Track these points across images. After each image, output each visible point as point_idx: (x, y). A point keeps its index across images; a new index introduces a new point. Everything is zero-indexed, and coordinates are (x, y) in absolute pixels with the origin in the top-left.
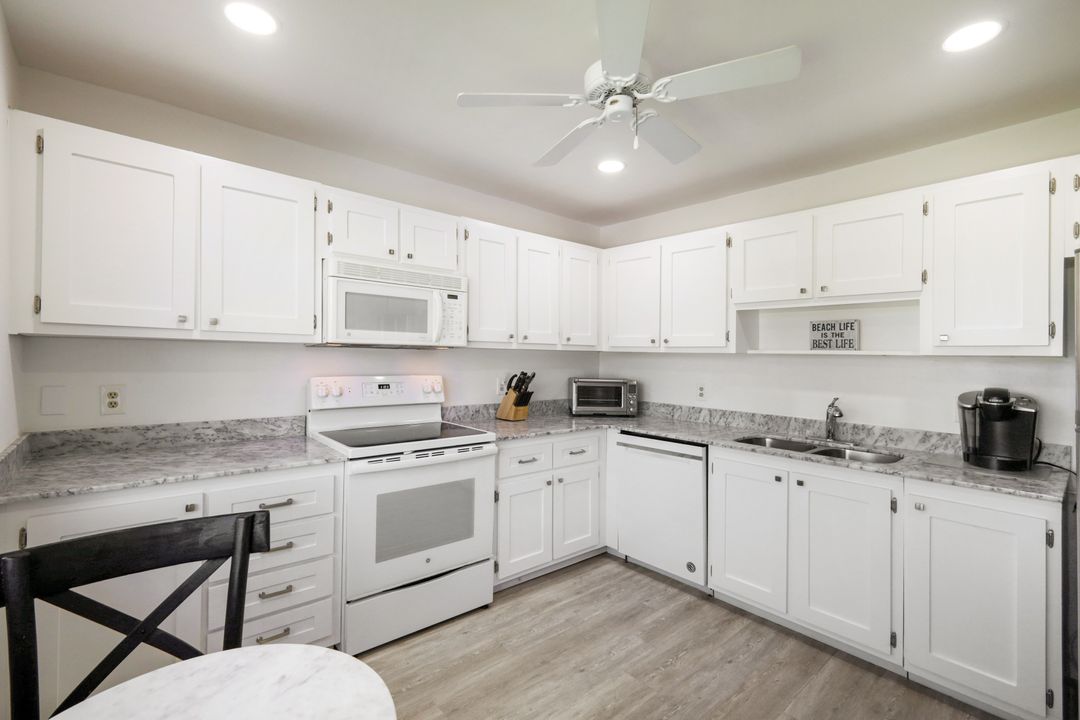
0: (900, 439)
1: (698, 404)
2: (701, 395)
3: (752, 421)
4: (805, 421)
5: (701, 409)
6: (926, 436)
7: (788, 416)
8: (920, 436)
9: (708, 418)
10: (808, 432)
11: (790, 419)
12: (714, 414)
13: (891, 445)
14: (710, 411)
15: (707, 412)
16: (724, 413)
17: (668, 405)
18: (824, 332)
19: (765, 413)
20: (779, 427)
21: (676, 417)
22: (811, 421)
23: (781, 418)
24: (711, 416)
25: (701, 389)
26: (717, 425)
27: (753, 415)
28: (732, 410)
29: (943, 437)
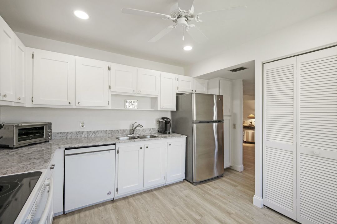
0: (146, 131)
1: (81, 130)
2: (83, 126)
3: (106, 133)
4: (123, 130)
5: (83, 132)
6: (150, 129)
7: (118, 129)
8: (149, 130)
9: (87, 135)
10: (124, 133)
11: (119, 130)
12: (90, 133)
13: (144, 133)
14: (88, 132)
15: (86, 133)
16: (94, 132)
17: (63, 133)
18: (129, 103)
19: (110, 130)
20: (115, 133)
21: (69, 137)
22: (125, 130)
23: (116, 130)
24: (88, 134)
25: (82, 123)
26: (91, 137)
27: (106, 131)
28: (97, 130)
29: (153, 129)
